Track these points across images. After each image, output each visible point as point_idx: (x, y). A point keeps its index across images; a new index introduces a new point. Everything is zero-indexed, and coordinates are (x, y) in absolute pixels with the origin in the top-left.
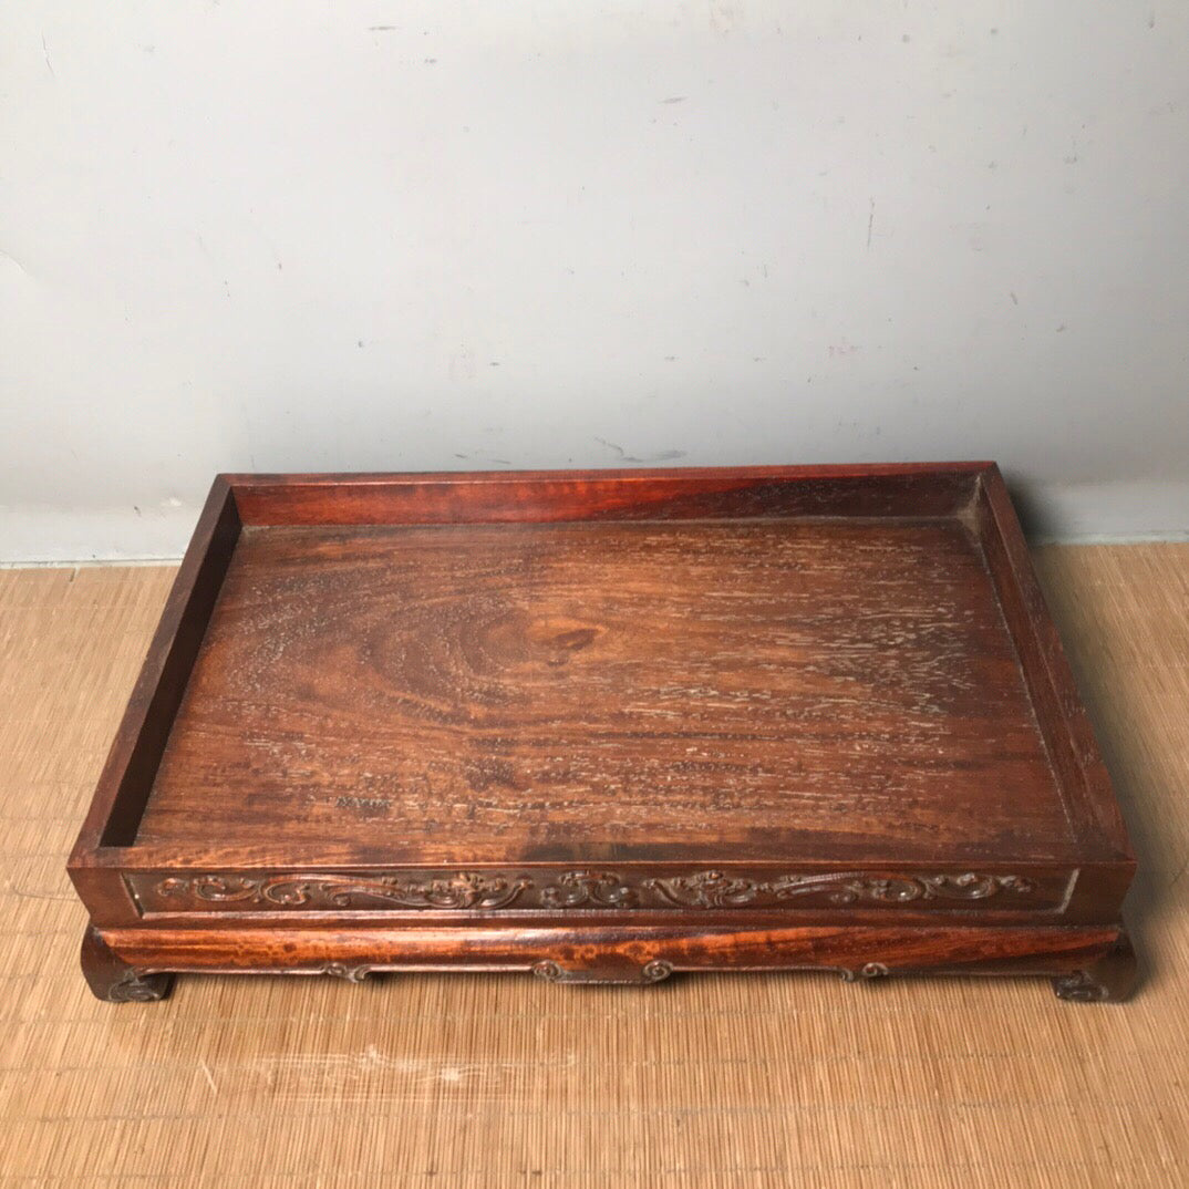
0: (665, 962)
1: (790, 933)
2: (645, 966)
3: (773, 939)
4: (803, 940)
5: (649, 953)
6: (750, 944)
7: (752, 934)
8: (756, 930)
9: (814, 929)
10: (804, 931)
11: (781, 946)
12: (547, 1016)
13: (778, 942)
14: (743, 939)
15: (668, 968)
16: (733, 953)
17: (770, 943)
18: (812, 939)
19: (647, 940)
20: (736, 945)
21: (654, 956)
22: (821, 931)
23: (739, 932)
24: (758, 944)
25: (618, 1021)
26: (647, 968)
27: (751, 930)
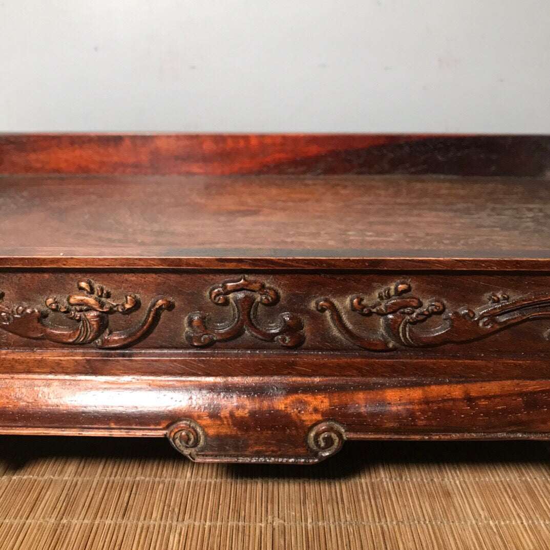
0: (337, 426)
1: (493, 387)
2: (310, 429)
3: (473, 394)
4: (510, 395)
5: (316, 410)
6: (444, 401)
7: (446, 387)
8: (450, 383)
9: (522, 383)
10: (509, 385)
11: (484, 403)
12: (186, 523)
13: (479, 398)
14: (435, 394)
15: (340, 435)
16: (423, 412)
17: (469, 399)
18: (520, 394)
19: (313, 393)
20: (426, 401)
21: (323, 414)
22: (532, 386)
23: (429, 385)
24: (454, 400)
25: (274, 529)
26: (312, 434)
27: (444, 383)
